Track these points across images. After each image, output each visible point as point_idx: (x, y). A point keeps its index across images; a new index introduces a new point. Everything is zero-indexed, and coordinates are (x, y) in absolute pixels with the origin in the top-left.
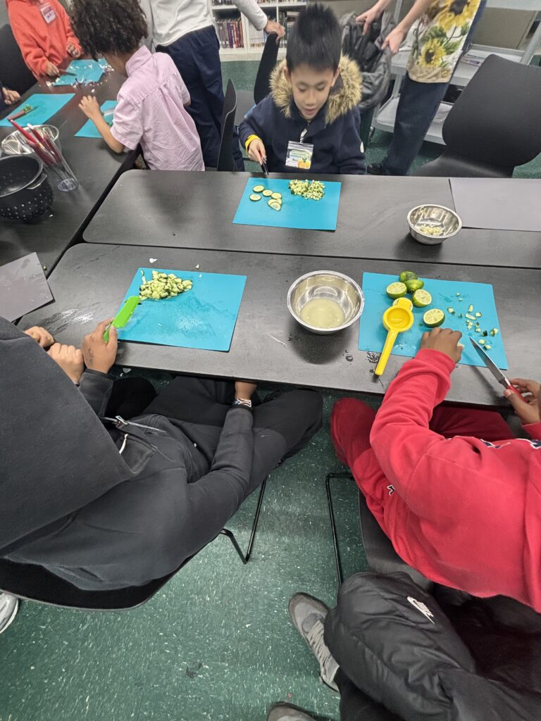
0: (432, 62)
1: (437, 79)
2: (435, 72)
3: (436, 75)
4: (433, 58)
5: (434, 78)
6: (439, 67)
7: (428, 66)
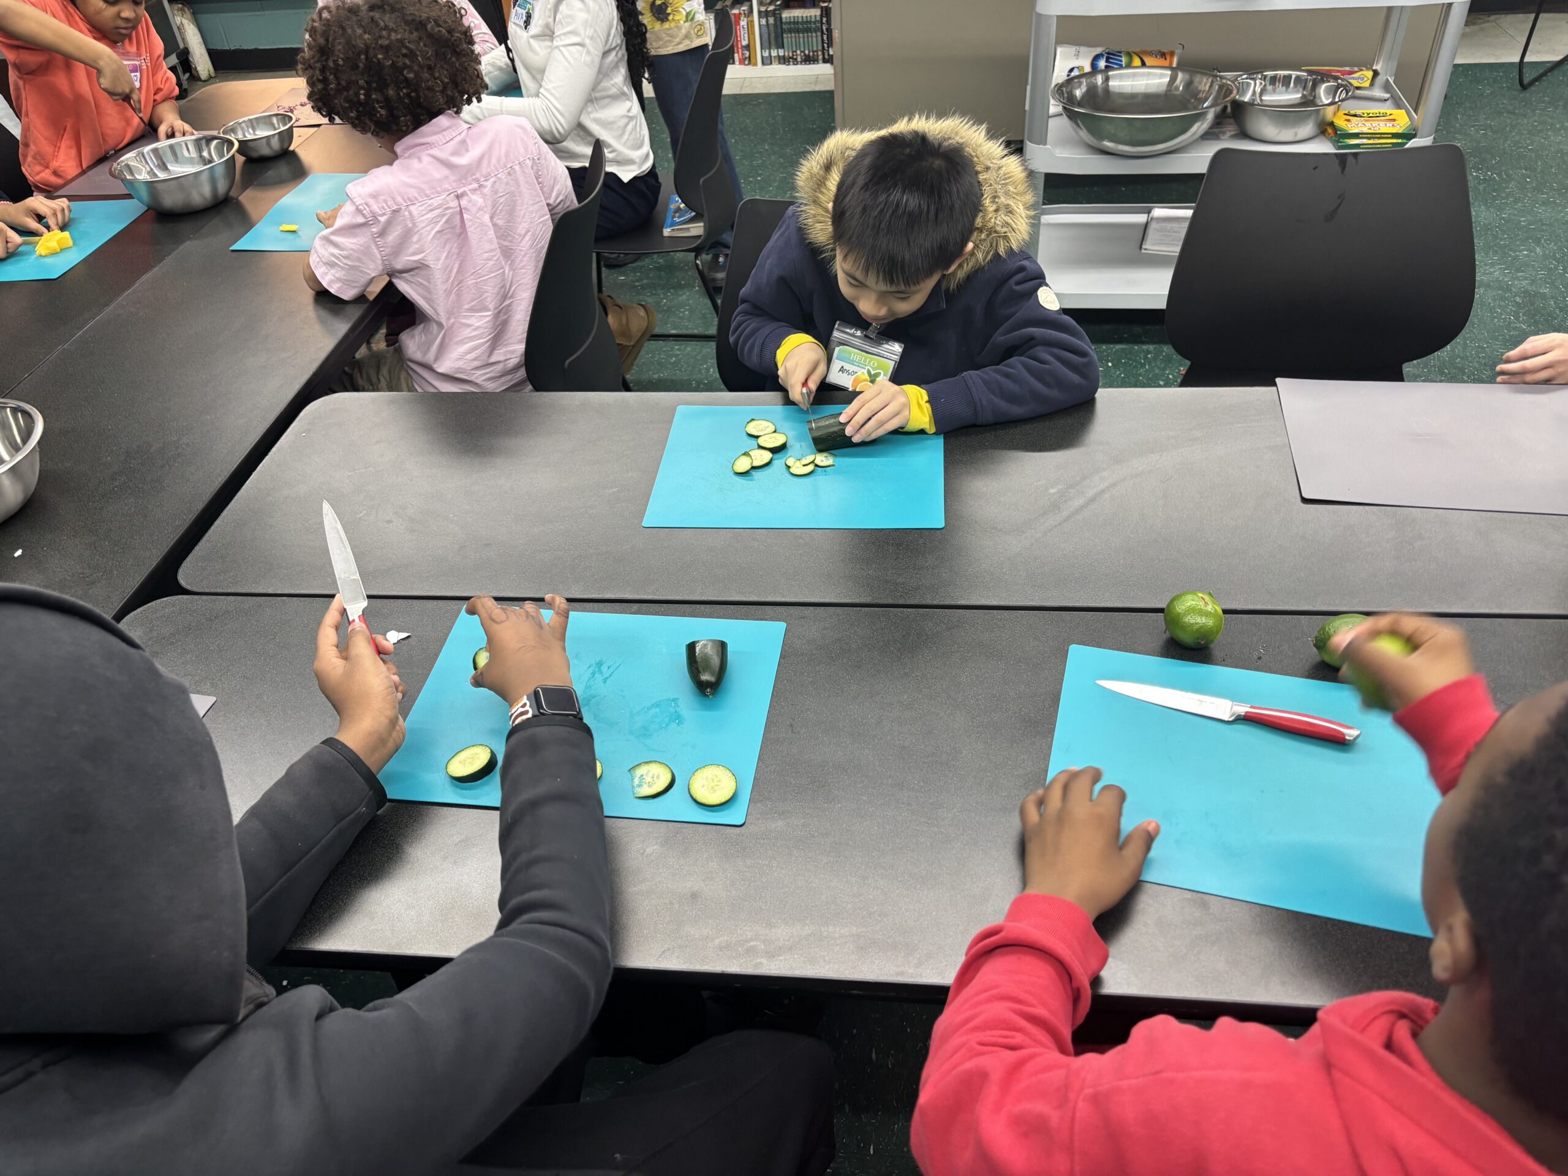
0: (670, 18)
1: (692, 42)
2: (684, 31)
3: (687, 36)
4: (669, 10)
5: (687, 42)
6: (685, 22)
7: (666, 25)
